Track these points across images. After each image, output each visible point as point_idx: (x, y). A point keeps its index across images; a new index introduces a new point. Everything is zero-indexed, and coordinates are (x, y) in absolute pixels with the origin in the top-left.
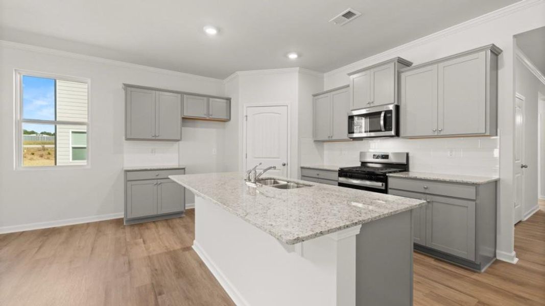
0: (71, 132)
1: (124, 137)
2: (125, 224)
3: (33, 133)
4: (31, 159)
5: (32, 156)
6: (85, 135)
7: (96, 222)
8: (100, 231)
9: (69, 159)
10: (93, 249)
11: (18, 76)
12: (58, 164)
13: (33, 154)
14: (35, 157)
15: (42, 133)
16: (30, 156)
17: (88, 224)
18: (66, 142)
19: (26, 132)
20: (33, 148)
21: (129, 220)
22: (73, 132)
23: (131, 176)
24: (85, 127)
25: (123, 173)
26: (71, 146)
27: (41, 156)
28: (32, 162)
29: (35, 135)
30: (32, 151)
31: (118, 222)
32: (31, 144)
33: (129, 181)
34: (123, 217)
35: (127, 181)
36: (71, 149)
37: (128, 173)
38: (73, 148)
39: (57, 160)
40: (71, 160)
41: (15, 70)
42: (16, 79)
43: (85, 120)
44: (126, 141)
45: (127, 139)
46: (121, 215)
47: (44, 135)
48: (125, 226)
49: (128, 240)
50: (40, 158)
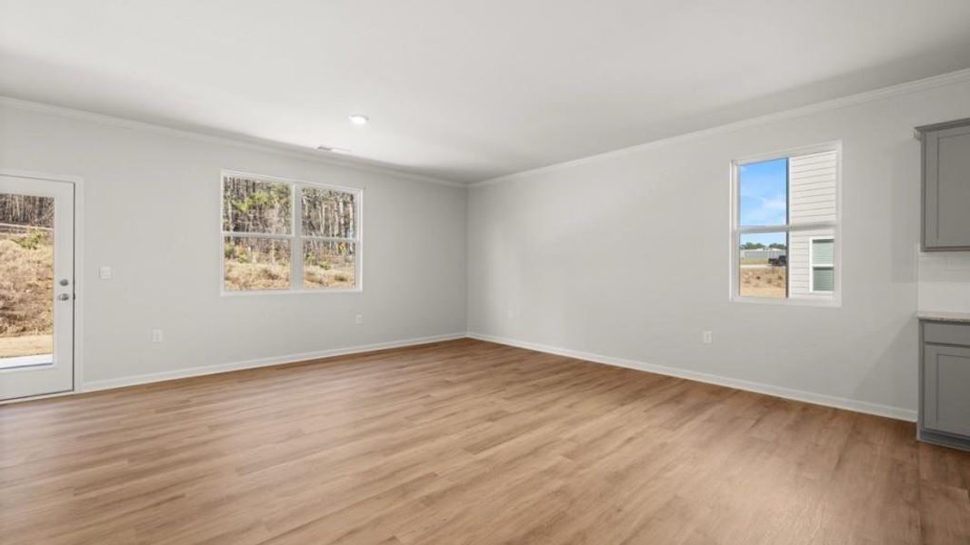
0: (811, 241)
1: (919, 246)
2: (918, 437)
3: (759, 246)
4: (756, 286)
5: (758, 281)
6: (831, 245)
7: (852, 413)
8: (859, 433)
9: (808, 288)
10: (840, 461)
11: (736, 168)
12: (790, 295)
13: (758, 278)
14: (761, 283)
15: (771, 246)
16: (754, 281)
17: (836, 412)
18: (804, 259)
19: (749, 246)
20: (758, 270)
21: (929, 433)
22: (815, 241)
23: (934, 333)
24: (831, 231)
25: (916, 325)
26: (812, 265)
27: (770, 282)
28: (757, 289)
29: (761, 250)
30: (758, 274)
31: (902, 430)
32: (756, 263)
33: (929, 343)
34: (915, 420)
35: (924, 343)
36: (811, 269)
37: (928, 326)
38: (815, 269)
39: (790, 289)
40: (811, 290)
41: (732, 161)
42: (733, 172)
43: (832, 219)
44: (923, 254)
45: (926, 249)
46: (911, 415)
47: (774, 250)
48: (918, 442)
49: (924, 476)
50: (768, 285)
